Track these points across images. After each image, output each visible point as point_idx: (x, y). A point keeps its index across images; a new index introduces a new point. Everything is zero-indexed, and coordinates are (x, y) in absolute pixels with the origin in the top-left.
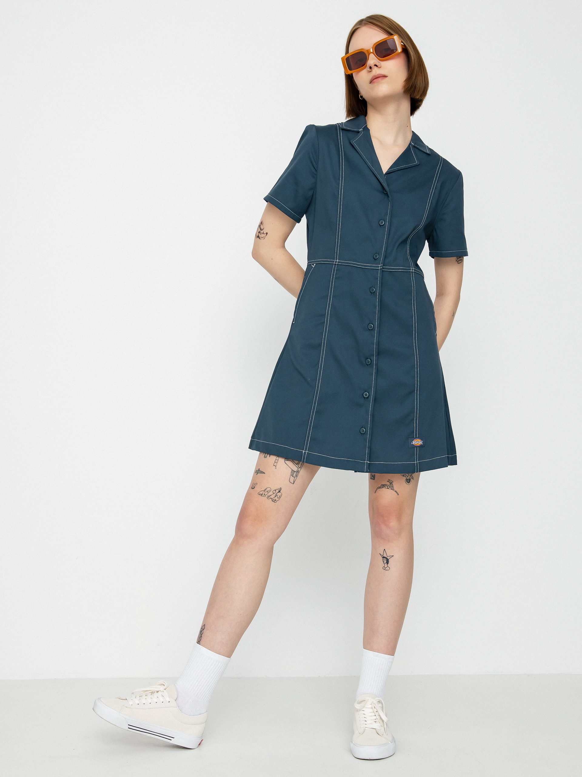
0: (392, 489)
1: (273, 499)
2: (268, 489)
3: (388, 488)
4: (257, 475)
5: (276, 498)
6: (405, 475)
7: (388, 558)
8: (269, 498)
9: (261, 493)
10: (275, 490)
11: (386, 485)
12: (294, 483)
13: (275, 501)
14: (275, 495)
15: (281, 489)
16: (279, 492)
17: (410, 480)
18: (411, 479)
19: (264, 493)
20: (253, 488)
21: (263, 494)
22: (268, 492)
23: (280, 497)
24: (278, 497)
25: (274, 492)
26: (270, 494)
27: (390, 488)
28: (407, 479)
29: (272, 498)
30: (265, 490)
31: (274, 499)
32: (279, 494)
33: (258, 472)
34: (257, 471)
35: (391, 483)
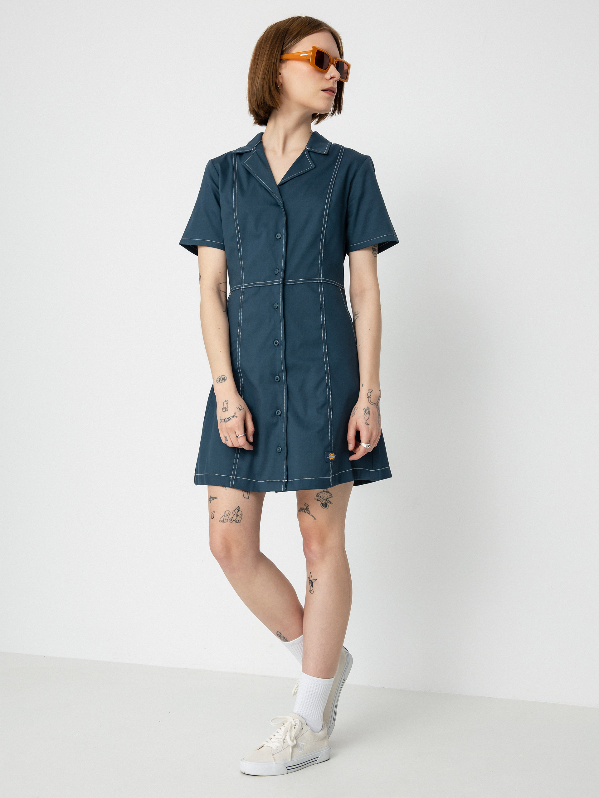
0: (308, 513)
1: (236, 521)
2: (227, 513)
3: (305, 512)
4: (211, 502)
5: (238, 518)
6: (319, 500)
7: (313, 581)
8: (232, 521)
9: (222, 519)
10: (234, 511)
11: (304, 508)
12: (249, 497)
13: (239, 522)
14: (236, 515)
15: (239, 508)
16: (239, 511)
17: (326, 504)
18: (328, 503)
19: (225, 518)
20: (212, 518)
21: (225, 520)
22: (228, 515)
23: (241, 515)
24: (240, 516)
25: (234, 513)
26: (230, 517)
27: (306, 512)
28: (323, 504)
29: (234, 520)
30: (224, 515)
31: (237, 519)
32: (239, 513)
33: (211, 499)
34: (209, 499)
35: (307, 507)
